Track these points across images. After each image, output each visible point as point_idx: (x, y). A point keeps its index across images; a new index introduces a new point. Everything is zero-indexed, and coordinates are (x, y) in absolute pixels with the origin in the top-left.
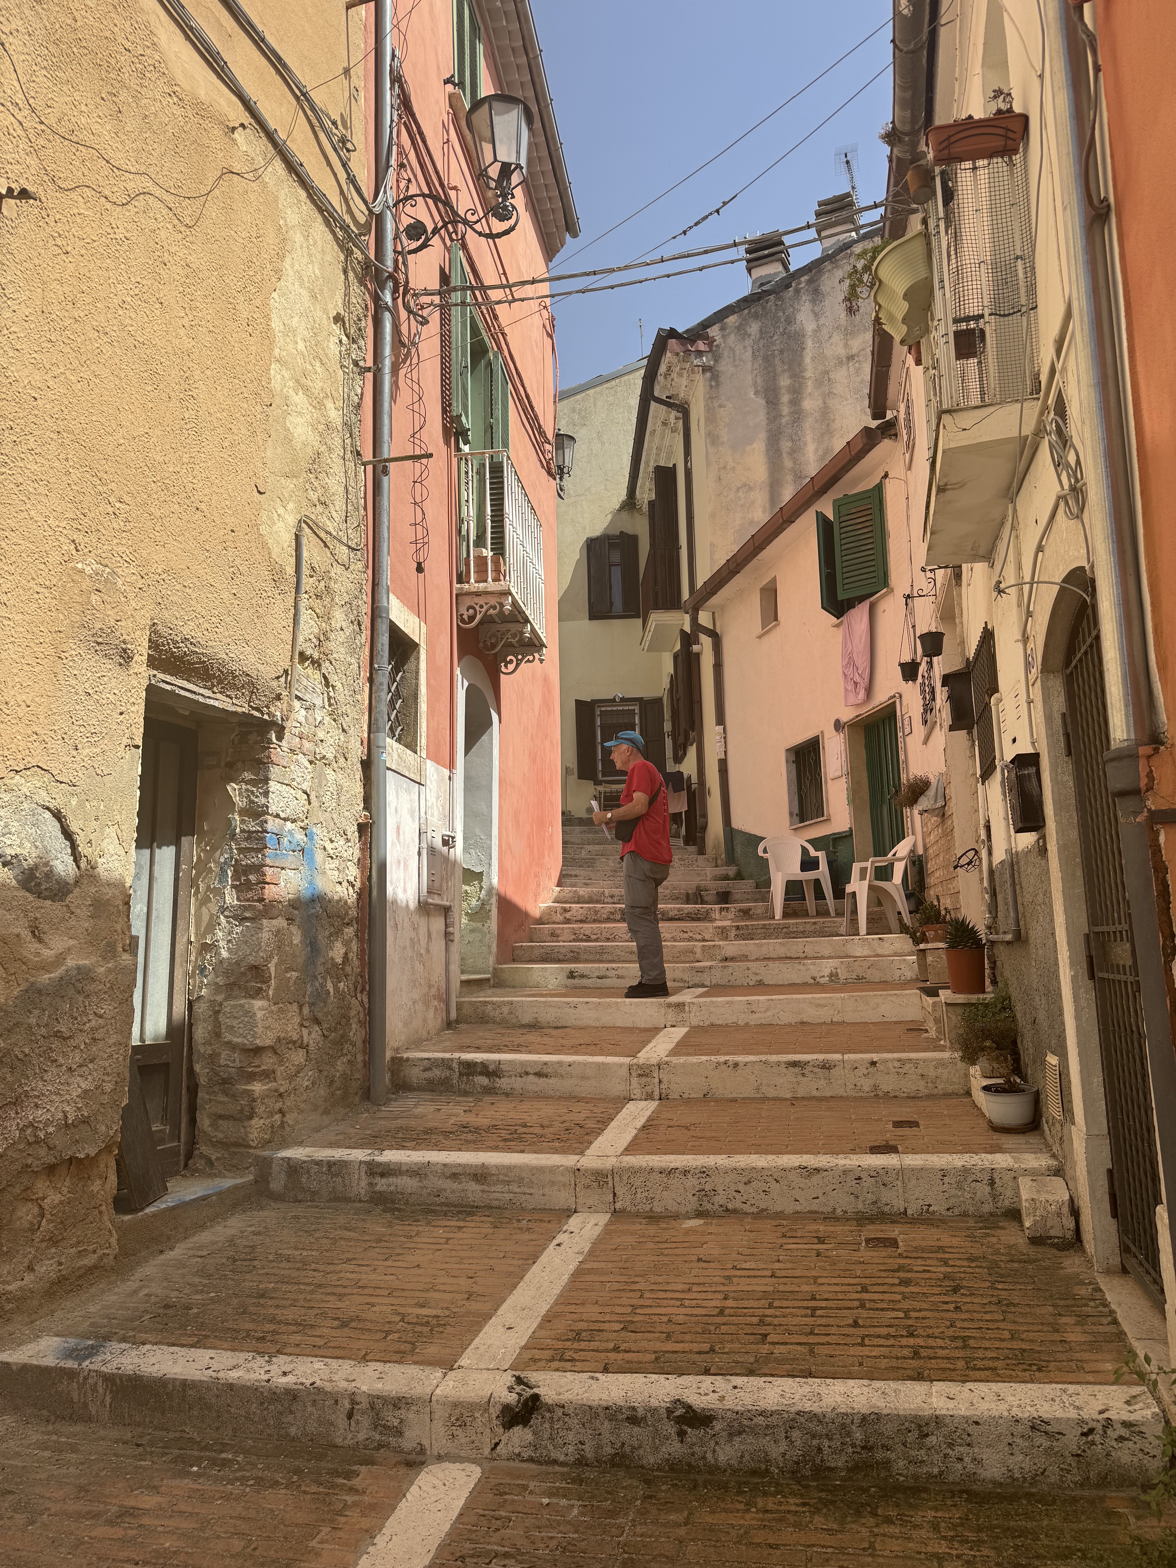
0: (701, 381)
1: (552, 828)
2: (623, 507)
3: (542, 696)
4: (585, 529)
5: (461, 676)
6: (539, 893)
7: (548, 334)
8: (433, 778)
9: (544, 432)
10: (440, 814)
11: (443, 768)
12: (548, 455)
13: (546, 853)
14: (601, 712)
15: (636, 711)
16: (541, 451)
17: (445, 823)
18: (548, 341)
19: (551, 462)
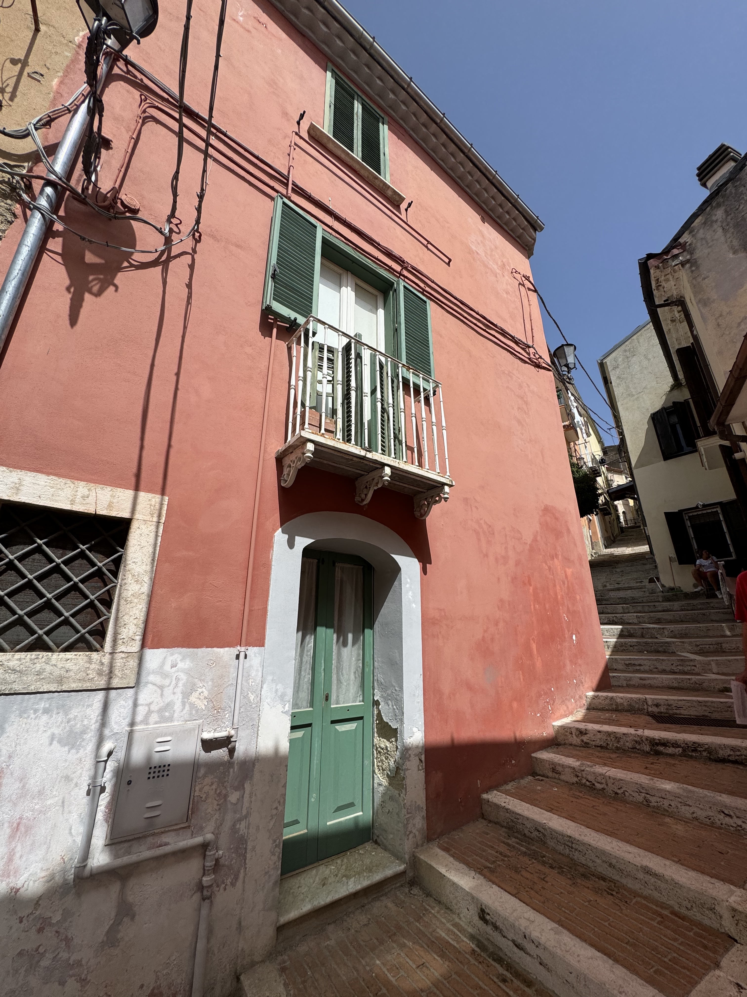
0: (684, 275)
1: (578, 635)
2: (673, 388)
3: (540, 524)
4: (648, 409)
5: (286, 536)
6: (552, 709)
7: (529, 289)
8: (174, 669)
9: (522, 341)
10: (197, 711)
11: (215, 649)
12: (534, 355)
13: (568, 663)
14: (689, 517)
15: (719, 512)
16: (519, 353)
17: (220, 717)
18: (530, 293)
19: (539, 360)
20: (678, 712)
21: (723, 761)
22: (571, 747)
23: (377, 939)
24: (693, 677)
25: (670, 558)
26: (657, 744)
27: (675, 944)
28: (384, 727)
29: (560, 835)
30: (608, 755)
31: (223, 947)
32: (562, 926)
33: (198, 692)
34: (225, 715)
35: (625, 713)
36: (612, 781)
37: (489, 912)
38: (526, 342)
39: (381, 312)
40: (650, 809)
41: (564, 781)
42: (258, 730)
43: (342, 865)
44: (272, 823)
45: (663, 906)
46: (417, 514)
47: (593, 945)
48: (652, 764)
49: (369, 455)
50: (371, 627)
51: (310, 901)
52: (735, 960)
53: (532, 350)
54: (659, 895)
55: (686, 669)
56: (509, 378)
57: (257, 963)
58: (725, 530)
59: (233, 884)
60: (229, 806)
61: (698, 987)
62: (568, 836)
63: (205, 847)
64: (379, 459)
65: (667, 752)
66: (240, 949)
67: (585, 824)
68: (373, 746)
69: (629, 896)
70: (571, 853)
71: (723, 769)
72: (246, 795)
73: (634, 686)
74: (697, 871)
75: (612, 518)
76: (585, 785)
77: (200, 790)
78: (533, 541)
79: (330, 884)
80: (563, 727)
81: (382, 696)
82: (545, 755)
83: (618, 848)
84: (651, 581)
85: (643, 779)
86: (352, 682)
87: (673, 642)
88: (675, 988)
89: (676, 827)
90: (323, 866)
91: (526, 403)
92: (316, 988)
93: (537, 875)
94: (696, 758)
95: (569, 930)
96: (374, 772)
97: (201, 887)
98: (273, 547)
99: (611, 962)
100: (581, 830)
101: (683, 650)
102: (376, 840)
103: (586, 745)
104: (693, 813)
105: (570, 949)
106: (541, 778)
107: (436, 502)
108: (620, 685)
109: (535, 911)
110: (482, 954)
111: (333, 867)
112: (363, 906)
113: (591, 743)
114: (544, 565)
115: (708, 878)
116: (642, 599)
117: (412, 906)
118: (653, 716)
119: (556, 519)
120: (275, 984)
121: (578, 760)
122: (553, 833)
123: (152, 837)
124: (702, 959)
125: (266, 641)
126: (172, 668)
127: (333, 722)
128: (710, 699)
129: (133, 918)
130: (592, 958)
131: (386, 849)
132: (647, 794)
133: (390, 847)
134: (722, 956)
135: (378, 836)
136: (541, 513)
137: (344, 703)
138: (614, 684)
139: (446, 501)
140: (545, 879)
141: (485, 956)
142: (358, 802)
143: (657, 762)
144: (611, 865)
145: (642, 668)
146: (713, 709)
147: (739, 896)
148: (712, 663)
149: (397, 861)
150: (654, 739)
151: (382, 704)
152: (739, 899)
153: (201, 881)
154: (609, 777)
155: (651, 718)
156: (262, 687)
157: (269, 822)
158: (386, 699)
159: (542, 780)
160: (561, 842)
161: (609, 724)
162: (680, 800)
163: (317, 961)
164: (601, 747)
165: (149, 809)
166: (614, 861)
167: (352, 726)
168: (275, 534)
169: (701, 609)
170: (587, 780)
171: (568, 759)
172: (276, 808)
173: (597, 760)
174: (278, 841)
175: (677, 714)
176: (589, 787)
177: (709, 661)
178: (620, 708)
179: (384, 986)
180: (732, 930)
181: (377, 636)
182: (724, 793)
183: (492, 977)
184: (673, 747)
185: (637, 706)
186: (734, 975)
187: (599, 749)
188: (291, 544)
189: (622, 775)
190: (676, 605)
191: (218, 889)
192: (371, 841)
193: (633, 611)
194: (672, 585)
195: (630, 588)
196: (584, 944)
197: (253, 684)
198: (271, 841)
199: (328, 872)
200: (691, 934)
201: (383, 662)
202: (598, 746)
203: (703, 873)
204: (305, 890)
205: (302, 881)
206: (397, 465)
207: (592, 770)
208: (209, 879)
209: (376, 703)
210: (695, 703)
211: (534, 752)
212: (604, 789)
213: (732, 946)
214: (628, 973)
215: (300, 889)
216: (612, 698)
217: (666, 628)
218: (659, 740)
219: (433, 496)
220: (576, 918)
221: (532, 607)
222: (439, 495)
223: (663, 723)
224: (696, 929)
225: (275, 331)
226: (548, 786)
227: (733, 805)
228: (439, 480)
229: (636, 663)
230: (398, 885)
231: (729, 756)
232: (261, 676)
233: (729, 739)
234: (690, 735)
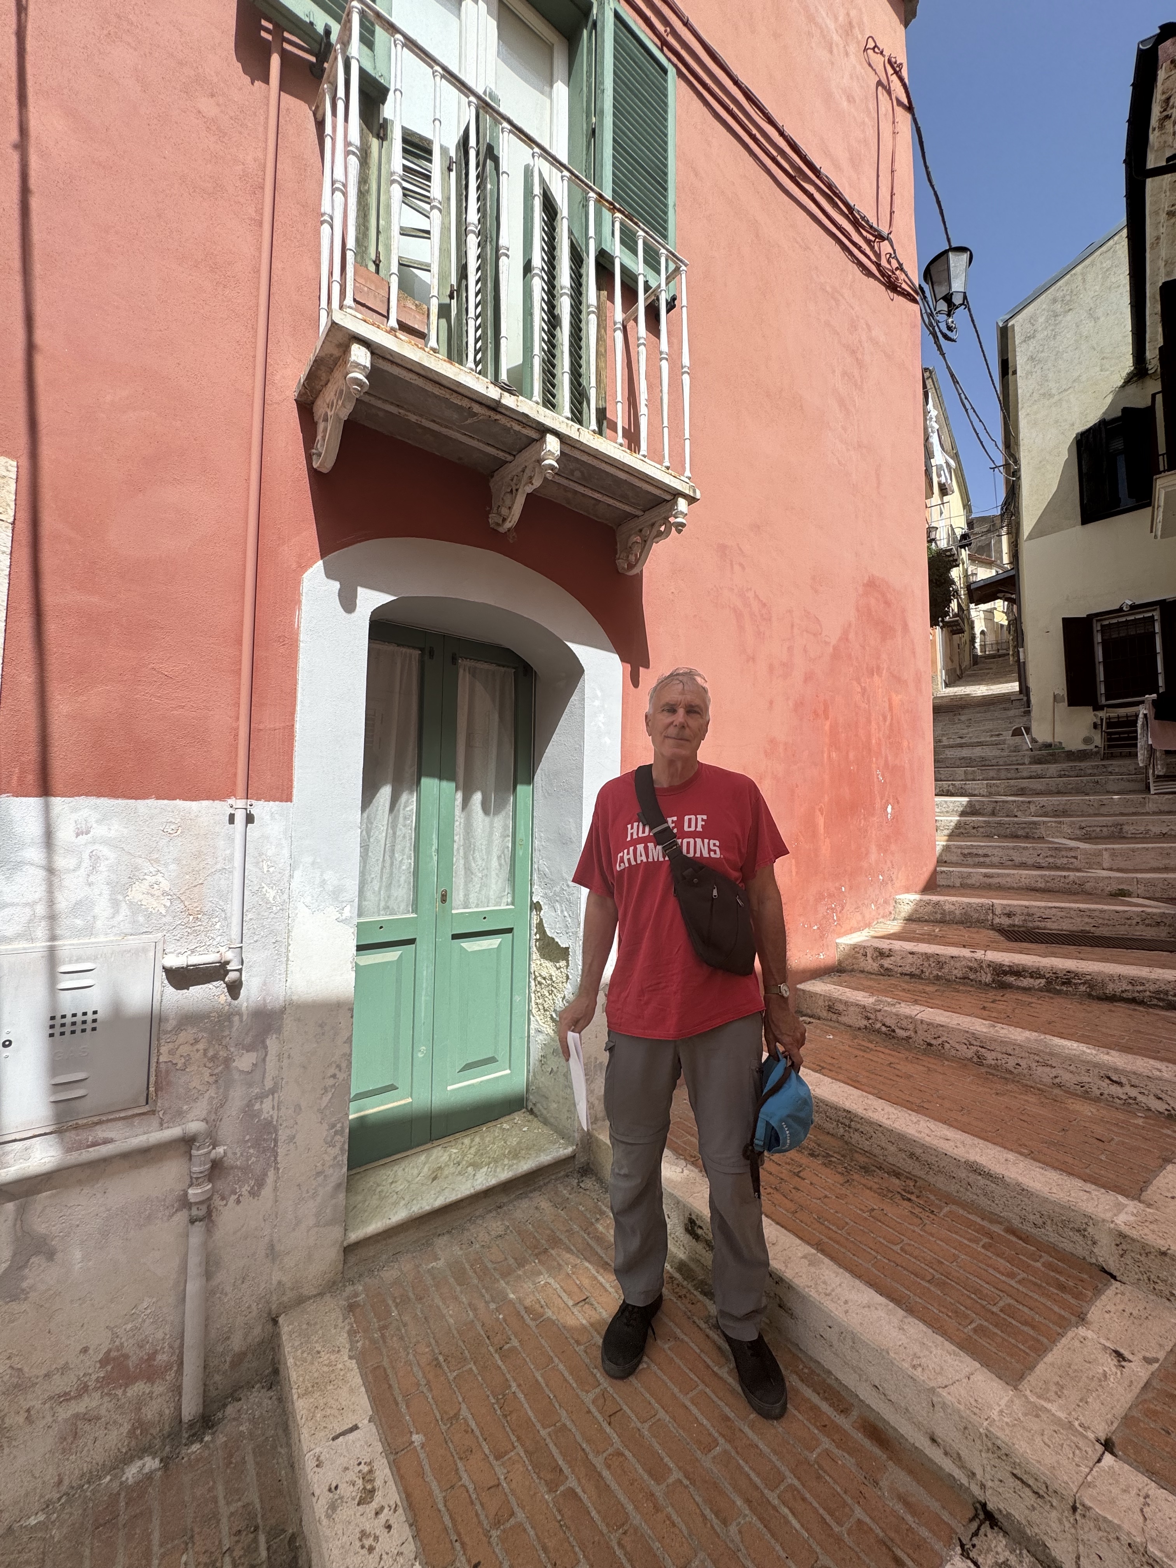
1: (896, 806)
2: (1130, 380)
3: (858, 610)
4: (1073, 425)
5: (336, 585)
6: (839, 919)
7: (899, 103)
8: (83, 839)
9: (867, 222)
10: (149, 916)
11: (178, 802)
12: (889, 262)
13: (873, 849)
14: (1102, 626)
15: (1156, 618)
16: (859, 248)
17: (202, 928)
18: (899, 110)
19: (898, 272)
20: (1042, 925)
21: (1112, 998)
22: (862, 975)
23: (516, 1259)
24: (1071, 873)
25: (1055, 696)
26: (1005, 973)
27: (1013, 1283)
28: (549, 944)
29: (831, 1108)
30: (921, 987)
31: (243, 1282)
32: (822, 1251)
33: (146, 883)
34: (214, 925)
35: (955, 926)
36: (925, 1026)
37: (701, 1225)
38: (875, 225)
39: (561, 90)
40: (983, 1070)
41: (844, 1024)
42: (288, 951)
43: (470, 1148)
44: (326, 1099)
45: (994, 1219)
46: (622, 564)
47: (873, 1284)
48: (992, 1002)
49: (509, 401)
50: (529, 780)
51: (406, 1205)
52: (1113, 1310)
53: (885, 247)
54: (989, 1203)
55: (1059, 862)
56: (833, 303)
57: (310, 1298)
58: (1159, 648)
59: (254, 1194)
60: (236, 1076)
61: (1049, 1358)
62: (844, 1110)
63: (188, 1142)
64: (532, 414)
65: (1020, 984)
66: (274, 1282)
67: (876, 1092)
68: (530, 973)
69: (937, 1202)
70: (846, 1134)
71: (1110, 1011)
72: (271, 1058)
73: (972, 887)
74: (1061, 1170)
75: (963, 640)
76: (879, 1031)
77: (171, 1052)
78: (840, 639)
79: (446, 1177)
80: (855, 947)
81: (546, 896)
82: (817, 987)
83: (927, 1131)
84: (1017, 733)
85: (979, 1026)
86: (493, 874)
87: (1044, 822)
88: (1008, 1359)
89: (1026, 1098)
90: (439, 1148)
91: (860, 364)
92: (402, 1338)
93: (788, 1167)
94: (1066, 994)
95: (832, 1259)
96: (530, 1011)
97: (185, 1203)
98: (299, 602)
99: (901, 1313)
100: (866, 1101)
101: (1058, 834)
102: (532, 1109)
103: (887, 972)
104: (1056, 1077)
105: (833, 1290)
106: (809, 1020)
107: (660, 535)
108: (951, 884)
109: (778, 1227)
110: (685, 1283)
111: (455, 1151)
112: (500, 1207)
113: (896, 969)
114: (855, 683)
115: (1079, 1183)
116: (998, 760)
117: (581, 1207)
118: (1002, 931)
119: (887, 603)
120: (334, 1331)
121: (872, 994)
122: (821, 1104)
123: (73, 1132)
124: (1056, 1309)
125: (295, 791)
126: (77, 835)
127: (455, 937)
128: (1100, 907)
129: (51, 1255)
130: (869, 1307)
131: (546, 1122)
132: (982, 1047)
133: (552, 1120)
134: (1091, 1302)
135: (534, 1104)
136: (861, 590)
137: (477, 906)
138: (941, 884)
139: (679, 531)
140: (801, 1174)
141: (690, 1287)
142: (502, 1055)
143: (1003, 999)
144: (912, 1155)
145: (987, 860)
146: (1101, 921)
147: (1133, 1214)
148: (1104, 853)
149: (562, 1141)
150: (1001, 965)
151: (545, 908)
152: (1132, 1218)
153: (186, 1194)
154: (922, 1022)
155: (997, 934)
156: (291, 876)
157: (321, 1098)
158: (552, 901)
159: (809, 1023)
160: (833, 1117)
161: (929, 942)
162: (1037, 1058)
163: (411, 1295)
164: (912, 975)
165: (60, 1087)
166: (918, 1151)
167: (493, 942)
168: (305, 576)
169: (1090, 775)
170: (884, 1025)
171: (856, 993)
172: (334, 1076)
173: (904, 994)
174: (339, 1125)
175: (1038, 928)
176: (885, 1034)
177: (1100, 850)
178: (948, 919)
179: (515, 1336)
180: (1111, 1262)
181: (539, 794)
182: (1113, 1049)
183: (697, 1321)
184: (1032, 977)
185: (976, 915)
186: (1111, 1336)
187: (907, 977)
188: (348, 603)
189: (943, 1019)
190: (1053, 769)
191: (225, 1202)
192: (524, 1110)
193: (981, 778)
194: (1049, 740)
195: (980, 744)
196: (857, 1282)
197: (271, 870)
198: (325, 1126)
199: (445, 1157)
200: (1038, 1265)
201: (548, 840)
202: (906, 974)
203: (1072, 1174)
204: (402, 1187)
205: (400, 1173)
206: (574, 435)
207: (894, 1010)
208: (200, 1191)
209: (537, 907)
210: (1072, 912)
211: (800, 983)
212: (909, 1038)
213: (1107, 1285)
214: (930, 1331)
215: (393, 1186)
216: (937, 903)
217: (1034, 802)
218: (1009, 966)
219: (653, 525)
220: (847, 1239)
221: (825, 755)
222: (665, 521)
223: (1016, 941)
224: (1046, 1257)
225: (275, 61)
226: (818, 1031)
227: (1129, 1068)
228: (667, 482)
229: (980, 852)
230: (563, 1173)
231: (1123, 992)
232: (287, 855)
233: (1128, 967)
234: (1063, 960)
